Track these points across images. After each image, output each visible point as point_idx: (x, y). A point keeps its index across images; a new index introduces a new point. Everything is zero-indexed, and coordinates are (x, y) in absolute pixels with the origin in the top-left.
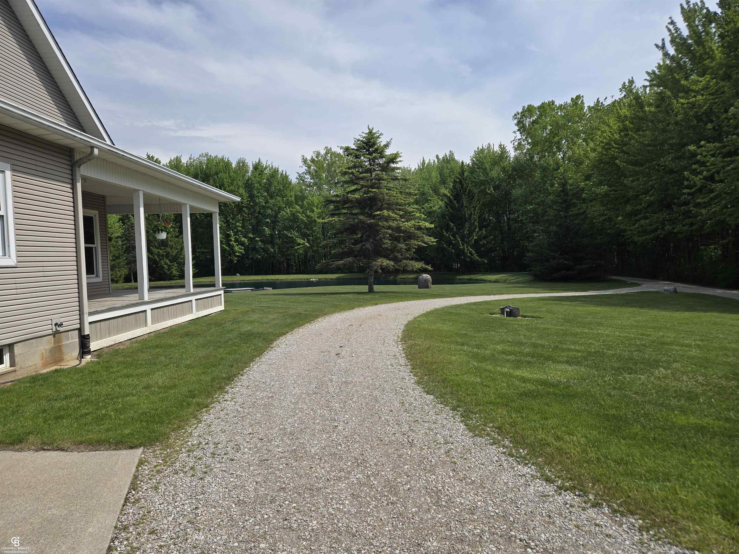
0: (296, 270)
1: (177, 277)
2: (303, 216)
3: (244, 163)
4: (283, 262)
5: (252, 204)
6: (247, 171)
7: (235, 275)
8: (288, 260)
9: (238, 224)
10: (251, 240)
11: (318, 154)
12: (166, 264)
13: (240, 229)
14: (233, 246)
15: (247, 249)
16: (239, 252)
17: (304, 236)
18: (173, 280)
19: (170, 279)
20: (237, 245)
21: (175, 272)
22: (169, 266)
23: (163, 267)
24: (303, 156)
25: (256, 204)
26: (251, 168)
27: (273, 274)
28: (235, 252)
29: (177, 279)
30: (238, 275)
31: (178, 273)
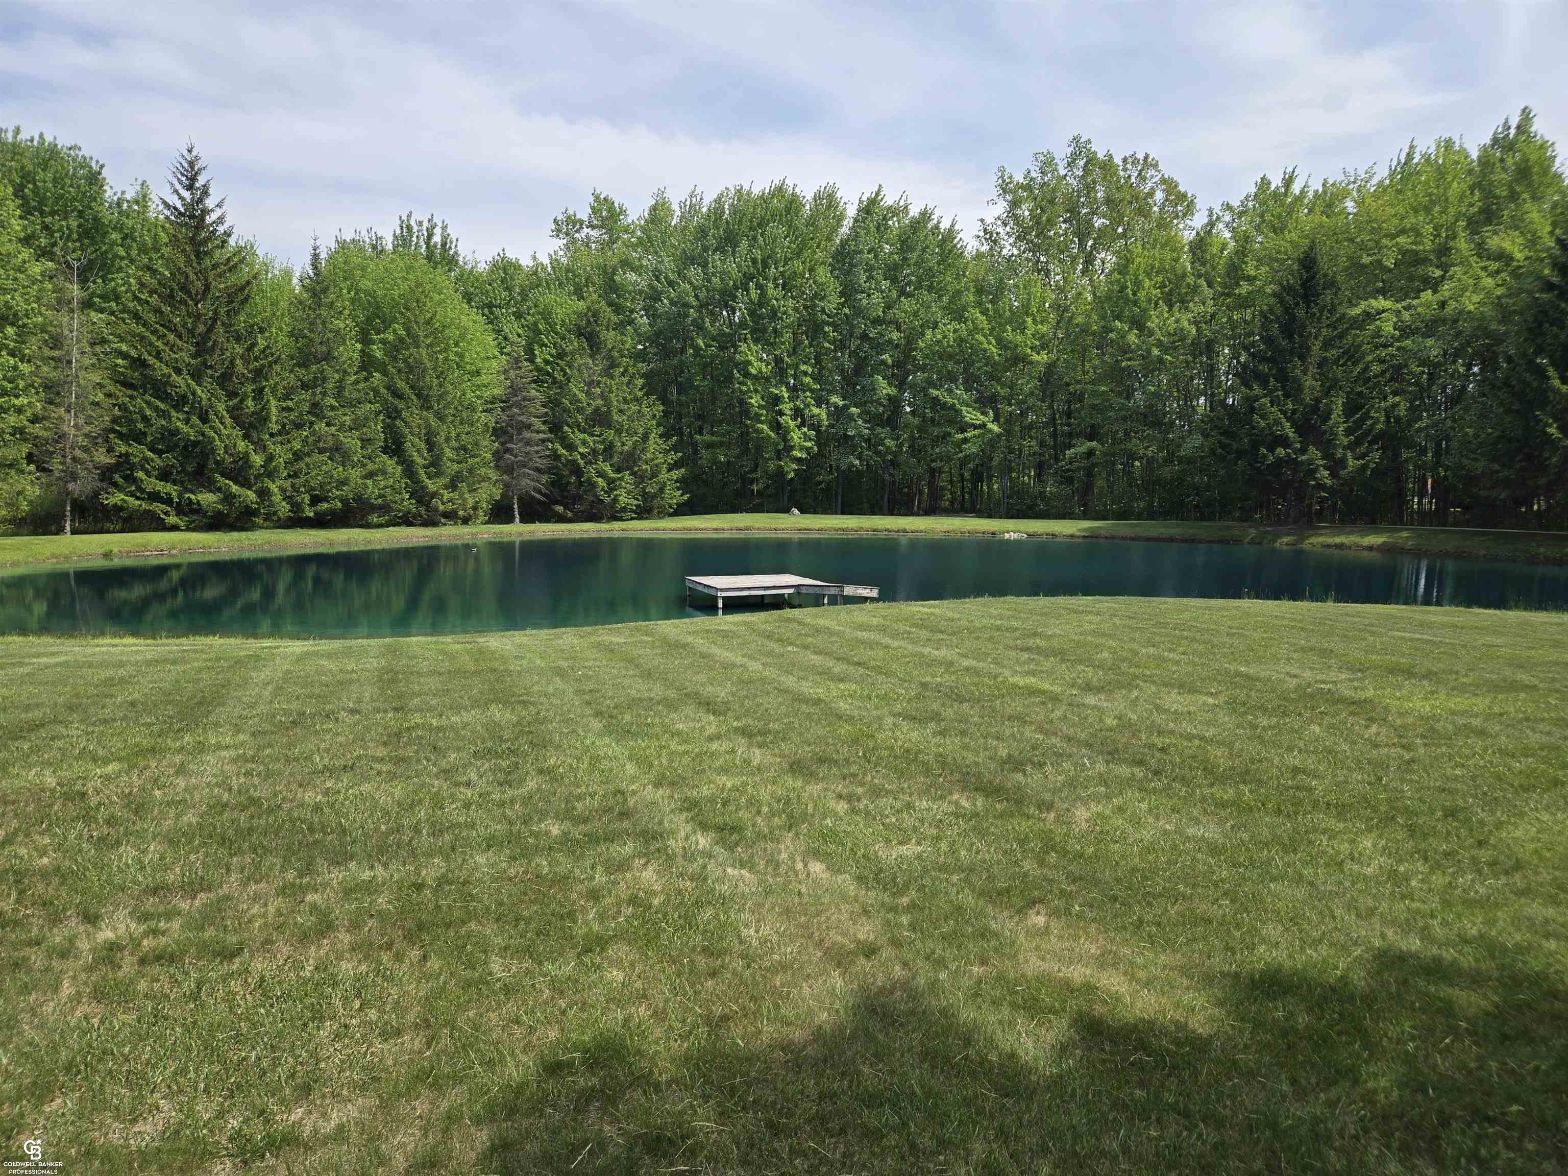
0: (952, 503)
1: (632, 511)
2: (989, 343)
3: (831, 196)
4: (920, 478)
5: (846, 310)
6: (840, 219)
7: (787, 511)
8: (932, 472)
9: (803, 368)
10: (838, 413)
11: (1048, 163)
12: (601, 474)
13: (807, 380)
14: (787, 430)
15: (822, 438)
16: (802, 448)
17: (986, 402)
18: (621, 519)
19: (615, 517)
20: (799, 427)
21: (623, 499)
22: (610, 481)
23: (593, 485)
24: (1002, 170)
25: (859, 312)
26: (852, 211)
27: (891, 513)
28: (792, 448)
29: (632, 519)
30: (796, 511)
31: (636, 502)
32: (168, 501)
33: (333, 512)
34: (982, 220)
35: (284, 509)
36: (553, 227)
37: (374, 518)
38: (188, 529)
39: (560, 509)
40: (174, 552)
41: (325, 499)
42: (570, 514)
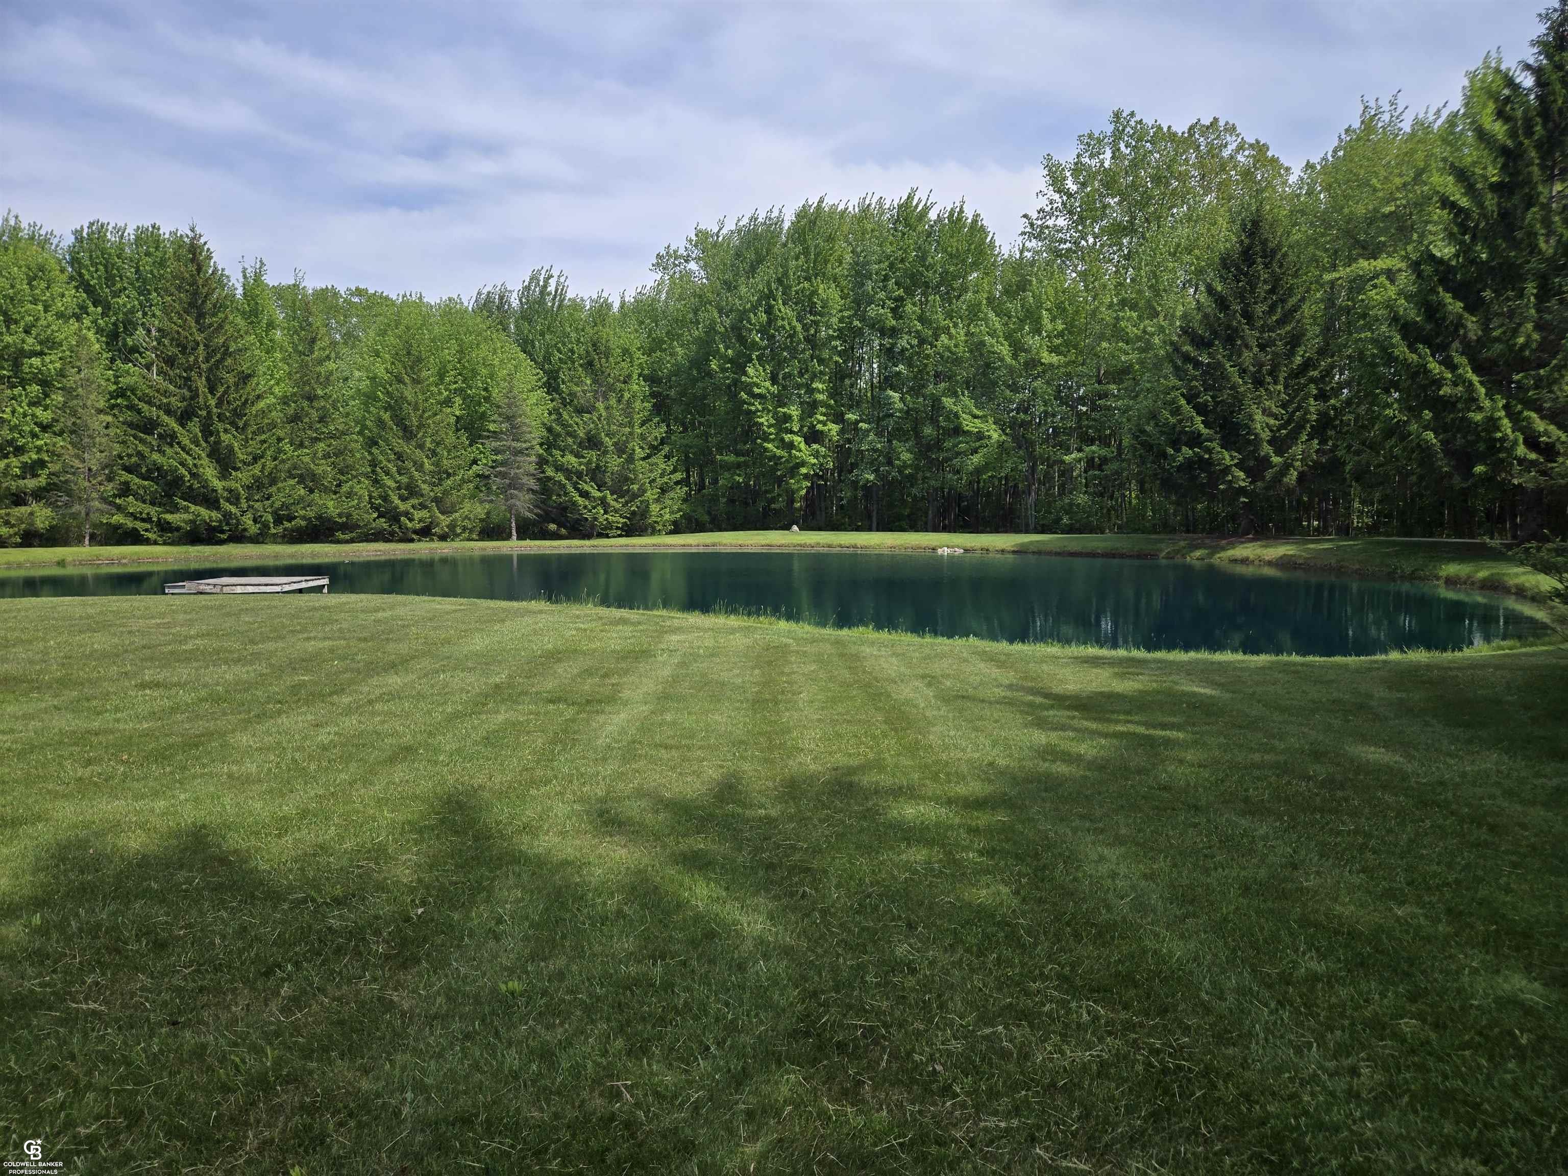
5: (857, 323)
7: (787, 528)
9: (815, 385)
12: (584, 494)
14: (792, 448)
16: (808, 466)
18: (605, 536)
19: (598, 535)
20: (809, 444)
22: (592, 500)
24: (1049, 157)
29: (620, 536)
30: (795, 528)
31: (622, 520)
32: (148, 520)
33: (299, 530)
34: (1025, 216)
35: (253, 529)
36: (655, 261)
37: (339, 535)
38: (165, 543)
39: (553, 527)
40: (124, 561)
41: (290, 519)
42: (563, 531)
